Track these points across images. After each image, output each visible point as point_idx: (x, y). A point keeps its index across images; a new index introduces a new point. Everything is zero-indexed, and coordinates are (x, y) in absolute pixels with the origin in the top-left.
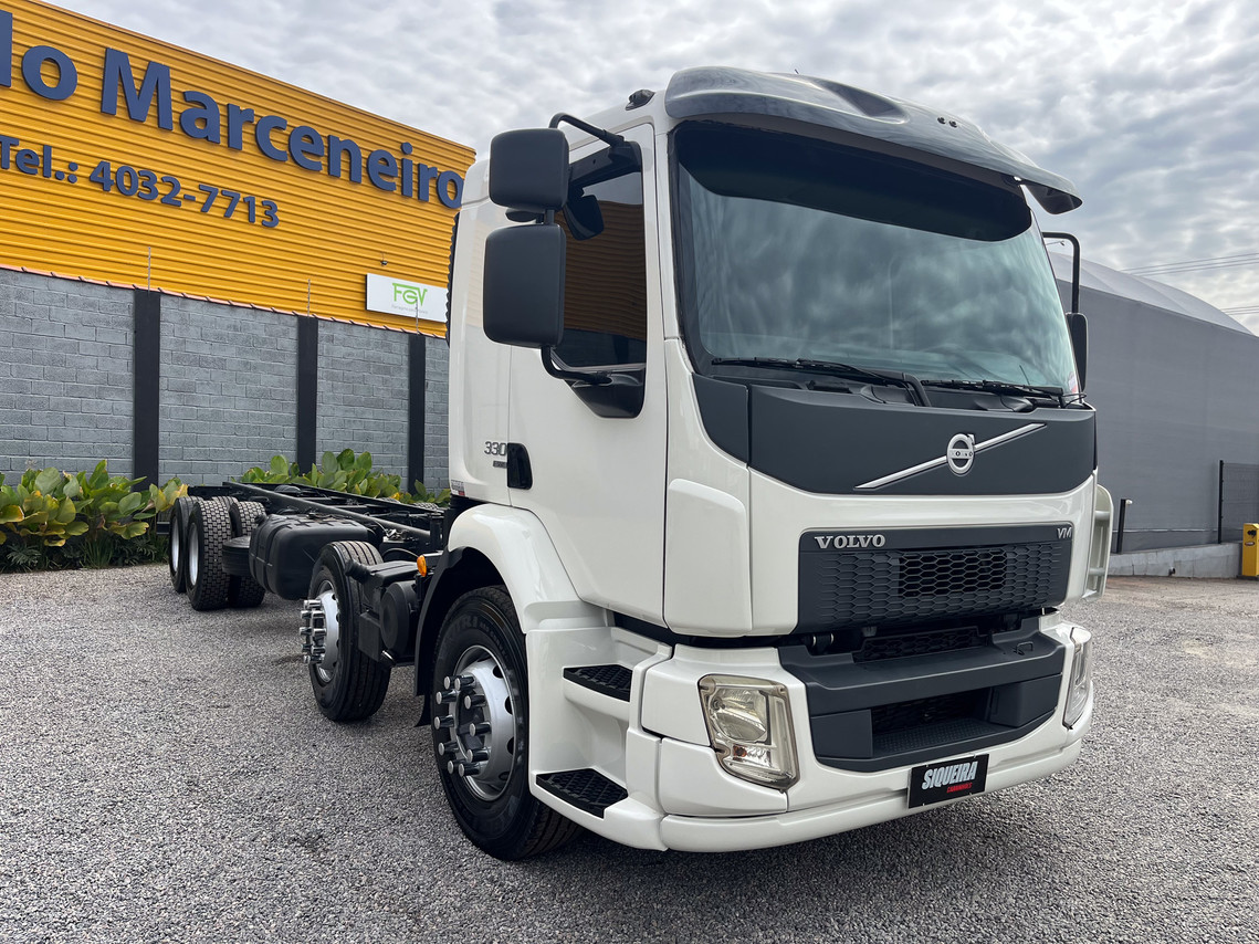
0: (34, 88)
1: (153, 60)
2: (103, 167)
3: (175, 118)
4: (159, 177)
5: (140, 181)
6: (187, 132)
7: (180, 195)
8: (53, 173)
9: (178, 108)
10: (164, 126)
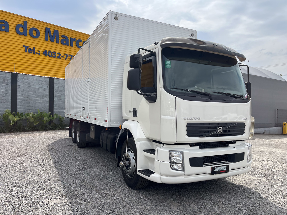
0: (31, 36)
1: (55, 29)
2: (45, 51)
3: (60, 41)
4: (56, 53)
5: (53, 54)
6: (62, 43)
7: (61, 56)
8: (35, 53)
9: (60, 39)
10: (57, 42)
